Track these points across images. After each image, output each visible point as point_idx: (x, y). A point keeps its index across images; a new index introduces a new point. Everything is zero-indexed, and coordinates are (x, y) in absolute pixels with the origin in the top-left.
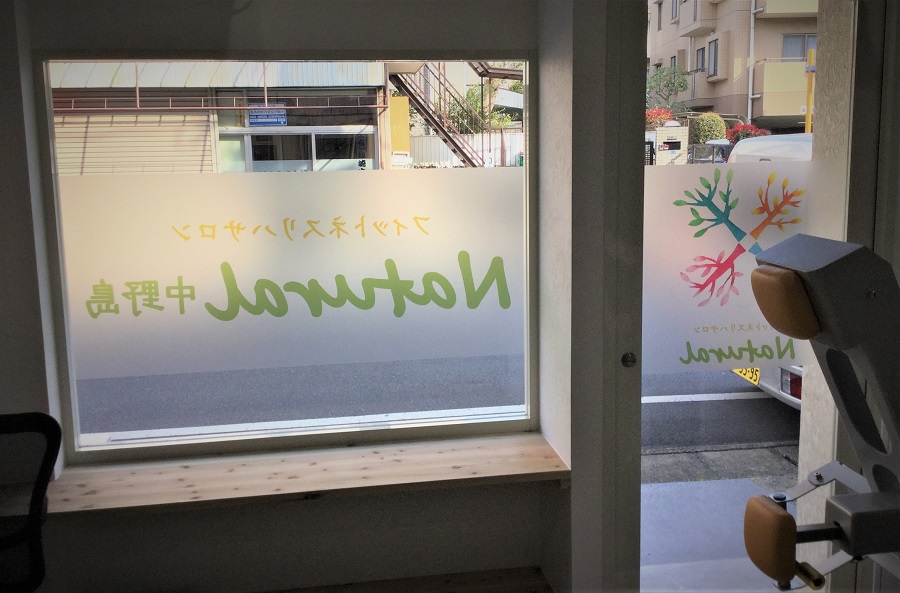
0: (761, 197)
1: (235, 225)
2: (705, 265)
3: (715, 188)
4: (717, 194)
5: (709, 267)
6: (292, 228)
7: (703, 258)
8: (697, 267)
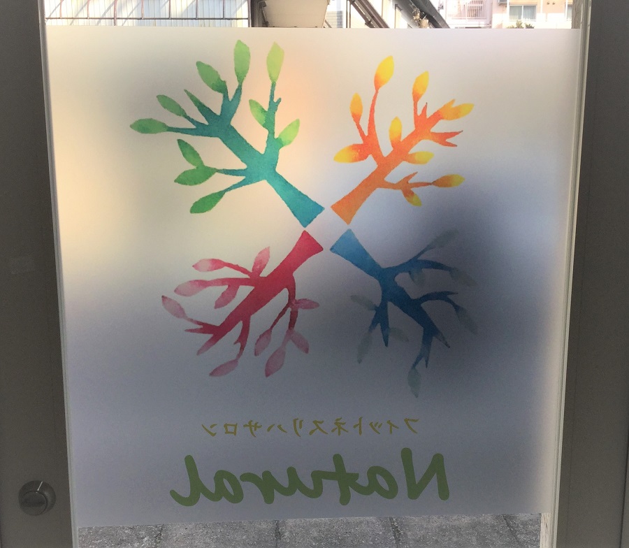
0: (356, 118)
2: (223, 281)
3: (239, 91)
4: (243, 107)
5: (233, 284)
7: (217, 264)
8: (204, 284)
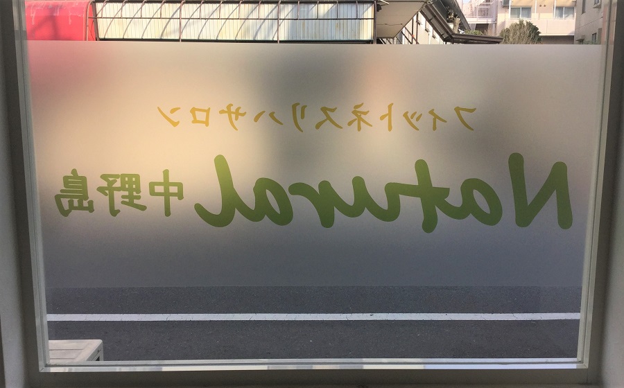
1: (233, 109)
6: (303, 117)
